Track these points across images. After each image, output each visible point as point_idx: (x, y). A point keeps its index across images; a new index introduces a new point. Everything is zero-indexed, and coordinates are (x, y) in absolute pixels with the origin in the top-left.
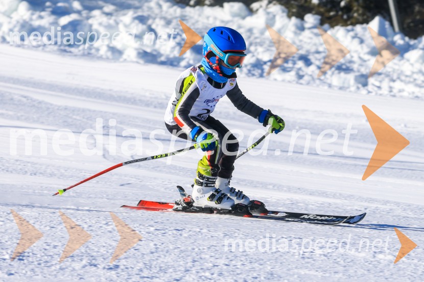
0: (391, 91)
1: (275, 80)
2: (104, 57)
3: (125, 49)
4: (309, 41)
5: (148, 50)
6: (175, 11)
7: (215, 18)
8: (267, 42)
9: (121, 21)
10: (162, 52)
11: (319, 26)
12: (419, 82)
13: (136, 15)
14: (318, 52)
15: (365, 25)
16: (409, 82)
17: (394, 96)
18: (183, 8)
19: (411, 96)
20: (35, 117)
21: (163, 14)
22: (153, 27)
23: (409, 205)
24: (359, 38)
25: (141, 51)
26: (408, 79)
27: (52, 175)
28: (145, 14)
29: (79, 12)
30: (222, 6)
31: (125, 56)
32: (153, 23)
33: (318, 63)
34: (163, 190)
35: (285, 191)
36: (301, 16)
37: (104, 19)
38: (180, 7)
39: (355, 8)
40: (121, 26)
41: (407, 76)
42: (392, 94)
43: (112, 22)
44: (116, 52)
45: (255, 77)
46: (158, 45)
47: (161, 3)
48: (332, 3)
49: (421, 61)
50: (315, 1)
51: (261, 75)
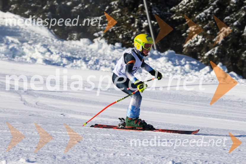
1: (102, 71)
2: (29, 62)
3: (37, 59)
4: (117, 54)
5: (48, 59)
6: (59, 42)
7: (77, 45)
8: (99, 55)
9: (36, 47)
10: (54, 60)
11: (122, 48)
13: (42, 44)
21: (54, 44)
22: (50, 49)
25: (44, 60)
28: (46, 44)
29: (18, 44)
30: (79, 40)
31: (37, 62)
32: (50, 47)
34: (47, 117)
36: (114, 44)
37: (29, 46)
40: (36, 49)
43: (32, 47)
44: (34, 60)
45: (93, 70)
46: (52, 57)
47: (53, 39)
48: (127, 38)
49: (165, 62)
50: (120, 37)
51: (96, 69)
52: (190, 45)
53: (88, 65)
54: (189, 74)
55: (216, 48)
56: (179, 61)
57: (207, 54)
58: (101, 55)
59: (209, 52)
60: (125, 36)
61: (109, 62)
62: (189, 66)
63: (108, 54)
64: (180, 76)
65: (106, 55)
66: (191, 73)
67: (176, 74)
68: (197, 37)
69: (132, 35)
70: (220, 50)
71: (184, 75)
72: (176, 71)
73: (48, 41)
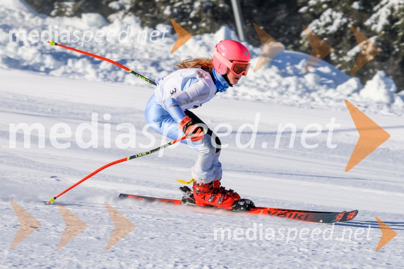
0: (235, 95)
1: (129, 84)
4: (160, 48)
5: (12, 56)
6: (37, 21)
7: (74, 28)
8: (122, 50)
10: (24, 58)
11: (171, 35)
12: (262, 87)
14: (168, 59)
15: (212, 34)
16: (253, 87)
17: (237, 99)
18: (44, 18)
19: (253, 99)
21: (26, 24)
24: (207, 46)
25: (5, 57)
26: (251, 84)
28: (9, 24)
30: (80, 17)
33: (169, 69)
34: (22, 182)
35: (134, 184)
36: (153, 27)
38: (41, 17)
39: (204, 19)
41: (250, 81)
42: (236, 97)
45: (110, 82)
46: (20, 51)
47: (24, 13)
48: (182, 15)
49: (263, 67)
50: (167, 11)
51: (116, 80)
52: (316, 31)
53: (99, 70)
54: (313, 95)
55: (372, 40)
56: (292, 67)
57: (352, 53)
58: (126, 51)
59: (357, 49)
60: (178, 11)
61: (144, 64)
62: (315, 77)
63: (142, 49)
64: (295, 97)
65: (138, 50)
66: (319, 92)
67: (287, 93)
68: (331, 16)
69: (192, 9)
70: (380, 44)
71: (304, 95)
72: (287, 86)
73: (13, 18)
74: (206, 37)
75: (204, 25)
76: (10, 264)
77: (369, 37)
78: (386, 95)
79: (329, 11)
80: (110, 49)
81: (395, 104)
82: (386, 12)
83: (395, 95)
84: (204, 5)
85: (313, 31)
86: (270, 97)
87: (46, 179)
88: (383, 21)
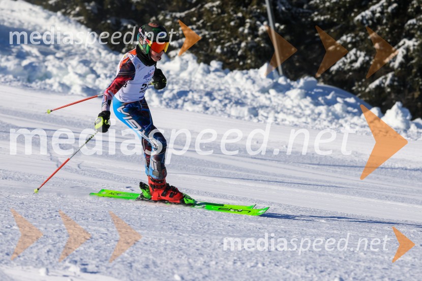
0: (276, 120)
1: (188, 110)
2: (56, 91)
3: (72, 85)
4: (213, 81)
5: (90, 86)
8: (181, 82)
9: (70, 64)
11: (222, 70)
12: (298, 114)
13: (81, 60)
14: (220, 90)
15: (256, 70)
16: (290, 114)
17: (278, 124)
18: (117, 54)
19: (291, 124)
20: (4, 136)
21: (102, 59)
22: (94, 68)
23: (289, 206)
24: (252, 79)
25: (85, 87)
26: (289, 111)
27: (19, 179)
28: (88, 59)
29: (37, 57)
31: (72, 91)
32: (94, 65)
33: (220, 98)
35: (195, 194)
36: (207, 62)
37: (57, 62)
38: (114, 53)
39: (249, 57)
40: (70, 68)
41: (288, 109)
42: (277, 122)
43: (62, 64)
44: (66, 88)
45: (172, 108)
46: (97, 82)
47: (101, 50)
48: (231, 52)
49: (299, 97)
50: (218, 50)
51: (176, 107)
52: (343, 67)
53: (162, 99)
54: (341, 121)
55: (390, 75)
56: (323, 98)
57: (373, 86)
58: (185, 82)
59: (377, 82)
60: (227, 50)
61: (199, 94)
62: (342, 106)
63: (198, 81)
64: (326, 123)
65: (194, 82)
66: (346, 119)
67: (319, 119)
68: (355, 54)
69: (239, 48)
70: (396, 79)
71: (334, 121)
72: (319, 114)
73: (92, 54)
74: (251, 72)
75: (249, 61)
76: (98, 260)
77: (388, 72)
78: (402, 122)
79: (354, 51)
80: (171, 81)
81: (410, 130)
82: (403, 52)
83: (410, 122)
84: (249, 45)
85: (340, 67)
86: (305, 123)
87: (122, 189)
88: (400, 59)
